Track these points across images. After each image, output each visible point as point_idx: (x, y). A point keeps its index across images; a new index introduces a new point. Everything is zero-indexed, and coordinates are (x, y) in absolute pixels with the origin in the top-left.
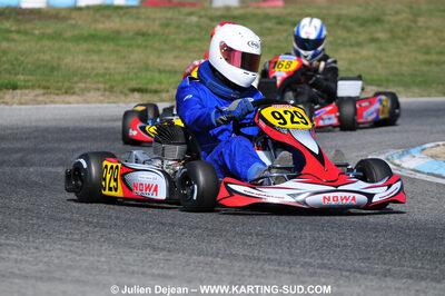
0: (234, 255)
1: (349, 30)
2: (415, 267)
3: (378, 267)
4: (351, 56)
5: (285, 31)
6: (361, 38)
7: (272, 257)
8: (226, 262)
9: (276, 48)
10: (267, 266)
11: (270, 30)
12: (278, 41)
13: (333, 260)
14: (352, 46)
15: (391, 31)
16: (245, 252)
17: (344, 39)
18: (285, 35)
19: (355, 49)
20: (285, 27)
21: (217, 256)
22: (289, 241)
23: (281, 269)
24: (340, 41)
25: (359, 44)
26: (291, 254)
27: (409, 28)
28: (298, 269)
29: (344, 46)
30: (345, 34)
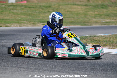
0: (13, 66)
1: (43, 9)
2: (58, 69)
3: (49, 69)
4: (43, 16)
5: (27, 9)
6: (46, 11)
7: (23, 67)
8: (11, 68)
9: (25, 13)
10: (21, 69)
11: (23, 9)
12: (25, 12)
13: (38, 68)
14: (43, 13)
15: (53, 9)
16: (16, 66)
17: (42, 12)
18: (27, 10)
19: (44, 14)
20: (27, 8)
21: (9, 67)
22: (27, 63)
23: (25, 70)
24: (40, 12)
25: (45, 13)
26: (27, 66)
27: (58, 9)
28: (29, 70)
29: (42, 13)
30: (42, 10)
